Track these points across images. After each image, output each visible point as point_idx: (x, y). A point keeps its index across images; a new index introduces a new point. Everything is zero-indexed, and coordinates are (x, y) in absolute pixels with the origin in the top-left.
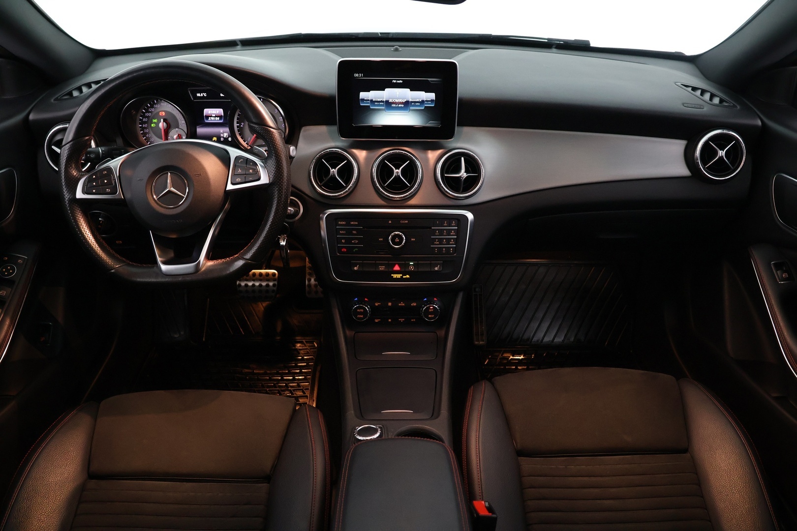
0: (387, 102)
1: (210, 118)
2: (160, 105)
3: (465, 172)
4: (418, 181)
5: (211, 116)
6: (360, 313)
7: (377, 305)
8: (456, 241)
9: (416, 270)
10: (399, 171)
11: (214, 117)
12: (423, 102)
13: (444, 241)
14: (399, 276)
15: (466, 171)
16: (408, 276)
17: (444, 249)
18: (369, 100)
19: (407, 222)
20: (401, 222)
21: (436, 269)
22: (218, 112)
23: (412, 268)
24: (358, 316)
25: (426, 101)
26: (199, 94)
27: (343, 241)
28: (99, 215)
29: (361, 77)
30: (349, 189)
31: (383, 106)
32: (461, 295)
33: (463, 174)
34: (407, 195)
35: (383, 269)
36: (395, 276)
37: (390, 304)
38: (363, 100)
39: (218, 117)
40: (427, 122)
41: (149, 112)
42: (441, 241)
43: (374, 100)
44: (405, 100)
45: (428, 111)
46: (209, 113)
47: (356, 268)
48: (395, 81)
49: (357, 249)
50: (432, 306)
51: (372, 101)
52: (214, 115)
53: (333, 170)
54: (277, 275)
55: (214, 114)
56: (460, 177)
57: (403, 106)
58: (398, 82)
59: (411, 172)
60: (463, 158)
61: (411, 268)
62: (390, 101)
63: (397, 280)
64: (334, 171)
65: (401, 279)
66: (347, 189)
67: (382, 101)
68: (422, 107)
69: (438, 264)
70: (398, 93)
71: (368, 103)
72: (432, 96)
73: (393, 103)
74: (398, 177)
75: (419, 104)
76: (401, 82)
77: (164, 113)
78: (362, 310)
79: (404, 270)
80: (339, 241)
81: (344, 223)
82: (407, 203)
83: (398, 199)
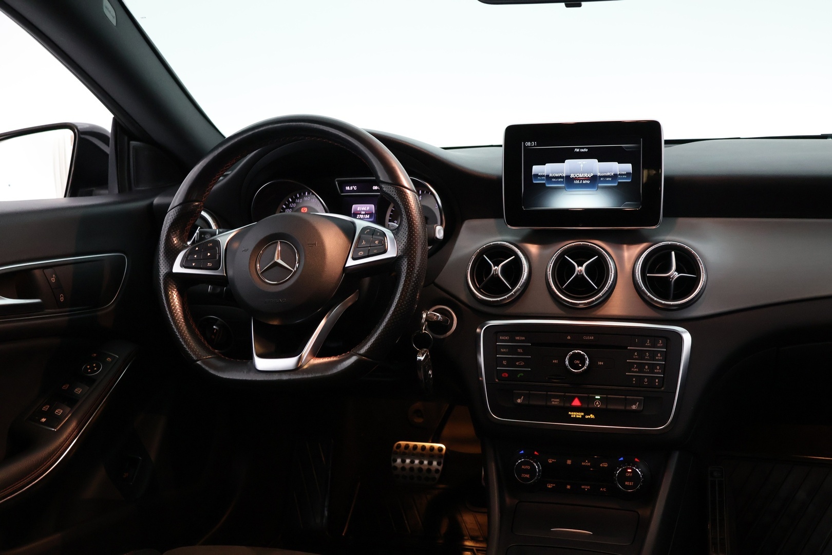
0: (568, 177)
1: (358, 215)
2: (303, 200)
3: (676, 270)
4: (610, 282)
5: (360, 214)
6: (526, 471)
7: (550, 462)
8: (664, 368)
9: (604, 407)
10: (582, 269)
11: (363, 214)
12: (615, 176)
13: (647, 367)
14: (579, 415)
15: (678, 270)
16: (592, 416)
17: (646, 380)
18: (544, 176)
19: (592, 338)
20: (585, 338)
21: (634, 407)
22: (368, 208)
23: (598, 405)
24: (523, 475)
25: (620, 174)
26: (348, 187)
27: (505, 363)
28: (214, 322)
29: (535, 146)
30: (515, 293)
31: (563, 184)
32: (676, 456)
33: (674, 274)
34: (593, 301)
35: (556, 403)
36: (574, 414)
37: (569, 462)
38: (537, 176)
39: (368, 214)
40: (622, 203)
41: (290, 208)
42: (641, 367)
43: (550, 175)
44: (592, 175)
45: (622, 188)
46: (358, 209)
47: (519, 401)
48: (578, 150)
49: (522, 374)
50: (630, 469)
51: (547, 176)
52: (364, 213)
53: (496, 267)
54: (444, 451)
55: (364, 211)
56: (669, 277)
57: (588, 182)
58: (582, 150)
59: (599, 270)
60: (673, 253)
61: (597, 403)
62: (572, 176)
63: (576, 420)
64: (497, 269)
65: (582, 420)
66: (512, 292)
67: (561, 177)
68: (615, 183)
69: (638, 400)
70: (582, 166)
71: (543, 180)
72: (628, 167)
73: (576, 179)
74: (580, 277)
75: (610, 179)
76: (587, 150)
77: (306, 209)
78: (528, 467)
79: (586, 406)
80: (499, 362)
81: (506, 338)
82: (594, 313)
83: (581, 306)
